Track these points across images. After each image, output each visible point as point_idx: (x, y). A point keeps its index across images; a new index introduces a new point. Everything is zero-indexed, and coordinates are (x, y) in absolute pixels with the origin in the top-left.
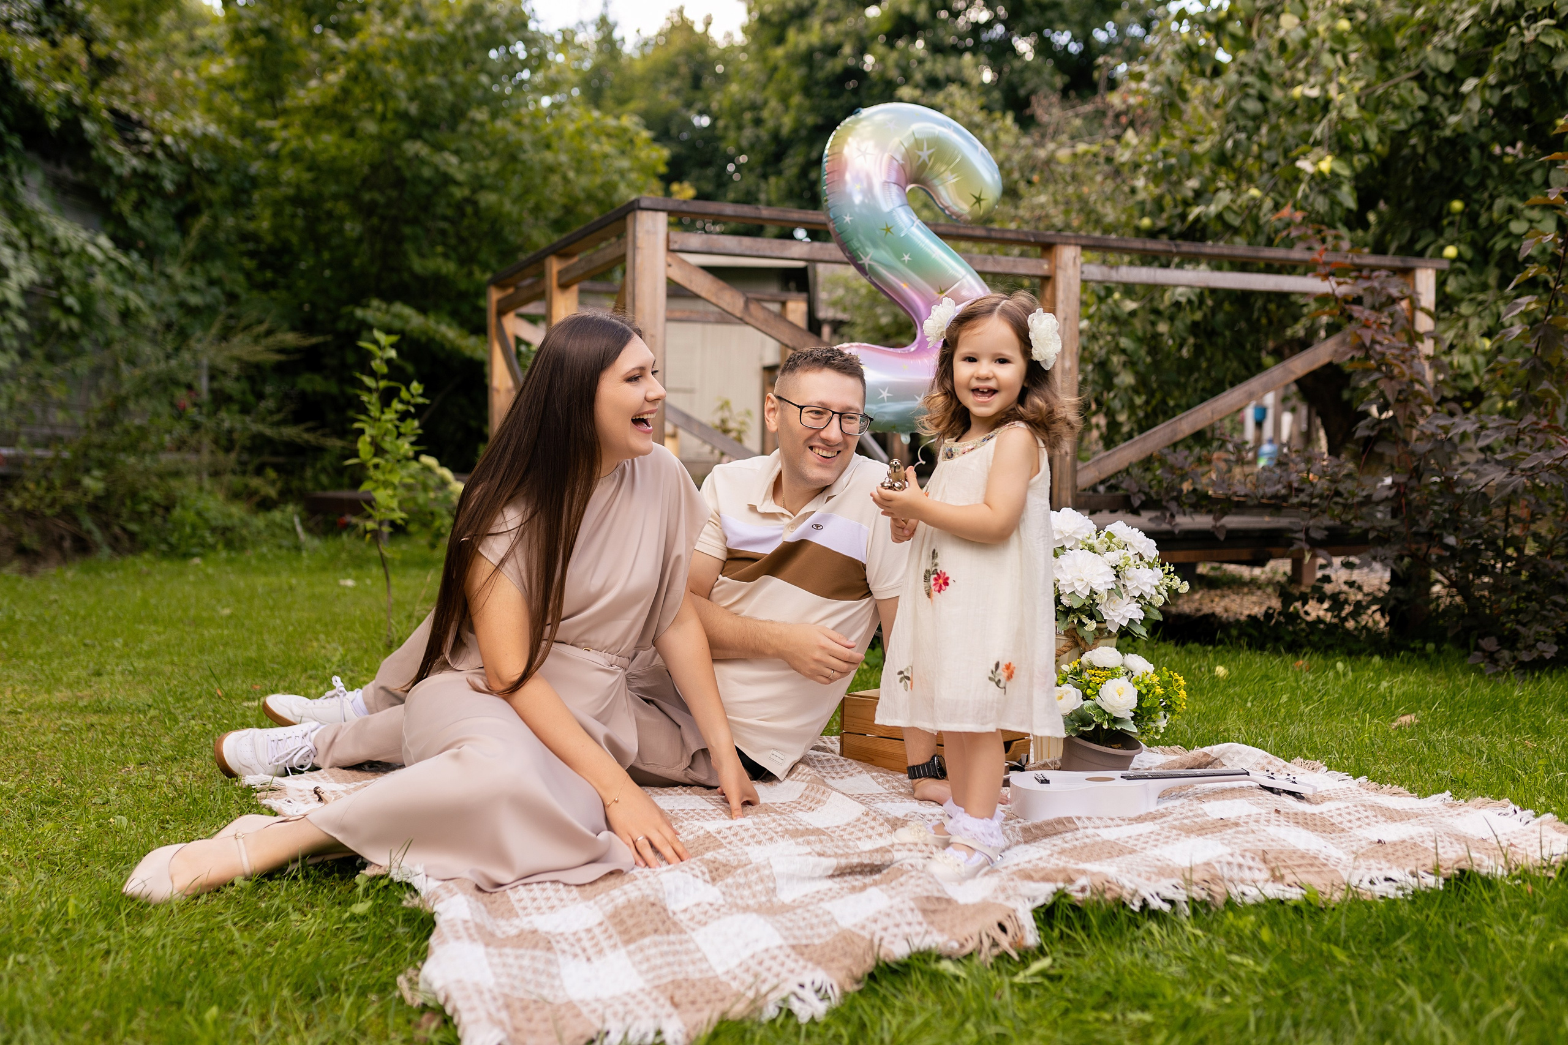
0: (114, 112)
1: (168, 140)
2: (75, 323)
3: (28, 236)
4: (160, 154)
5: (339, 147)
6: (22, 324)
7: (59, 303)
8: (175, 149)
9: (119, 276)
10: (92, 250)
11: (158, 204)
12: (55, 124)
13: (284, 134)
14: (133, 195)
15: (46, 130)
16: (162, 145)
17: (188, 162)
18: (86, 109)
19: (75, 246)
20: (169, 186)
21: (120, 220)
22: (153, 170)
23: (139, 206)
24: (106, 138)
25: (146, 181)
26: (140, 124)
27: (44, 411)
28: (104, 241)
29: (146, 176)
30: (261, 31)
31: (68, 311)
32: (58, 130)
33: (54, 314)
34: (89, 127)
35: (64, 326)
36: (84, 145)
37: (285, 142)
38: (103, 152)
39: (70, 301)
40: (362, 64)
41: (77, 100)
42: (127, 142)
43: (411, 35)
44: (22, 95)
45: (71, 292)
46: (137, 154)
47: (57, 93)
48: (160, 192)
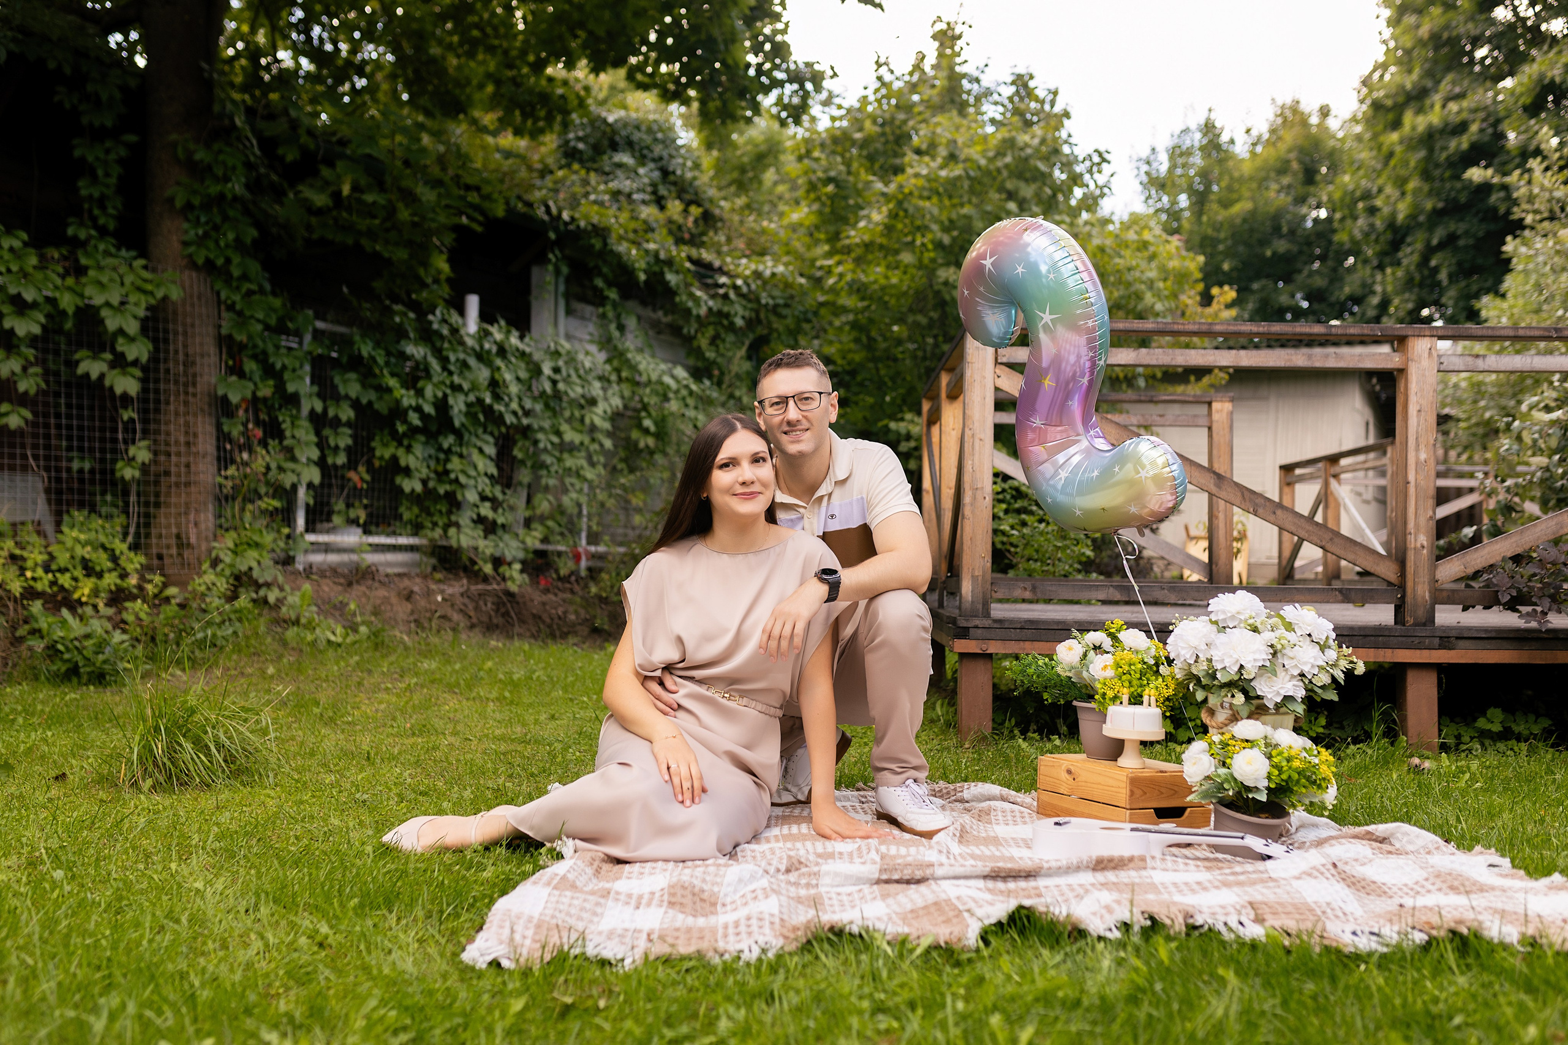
0: (697, 262)
1: (739, 282)
2: (651, 441)
3: (618, 371)
4: (732, 295)
5: (887, 277)
6: (608, 444)
7: (639, 426)
8: (745, 289)
9: (691, 401)
10: (667, 380)
11: (730, 338)
12: (642, 277)
13: (840, 269)
14: (710, 331)
15: (637, 283)
16: (735, 287)
17: (758, 300)
18: (669, 263)
19: (654, 377)
20: (739, 322)
21: (698, 353)
22: (726, 309)
23: (714, 341)
24: (688, 285)
25: (720, 317)
26: (721, 271)
27: (628, 516)
28: (681, 372)
29: (720, 313)
30: (830, 180)
31: (646, 431)
32: (646, 282)
33: (635, 434)
34: (671, 278)
35: (642, 445)
36: (670, 293)
37: (841, 276)
38: (684, 298)
39: (647, 423)
40: (900, 203)
41: (662, 255)
42: (706, 287)
43: (943, 173)
44: (618, 256)
45: (649, 415)
46: (713, 297)
47: (647, 251)
48: (731, 328)
